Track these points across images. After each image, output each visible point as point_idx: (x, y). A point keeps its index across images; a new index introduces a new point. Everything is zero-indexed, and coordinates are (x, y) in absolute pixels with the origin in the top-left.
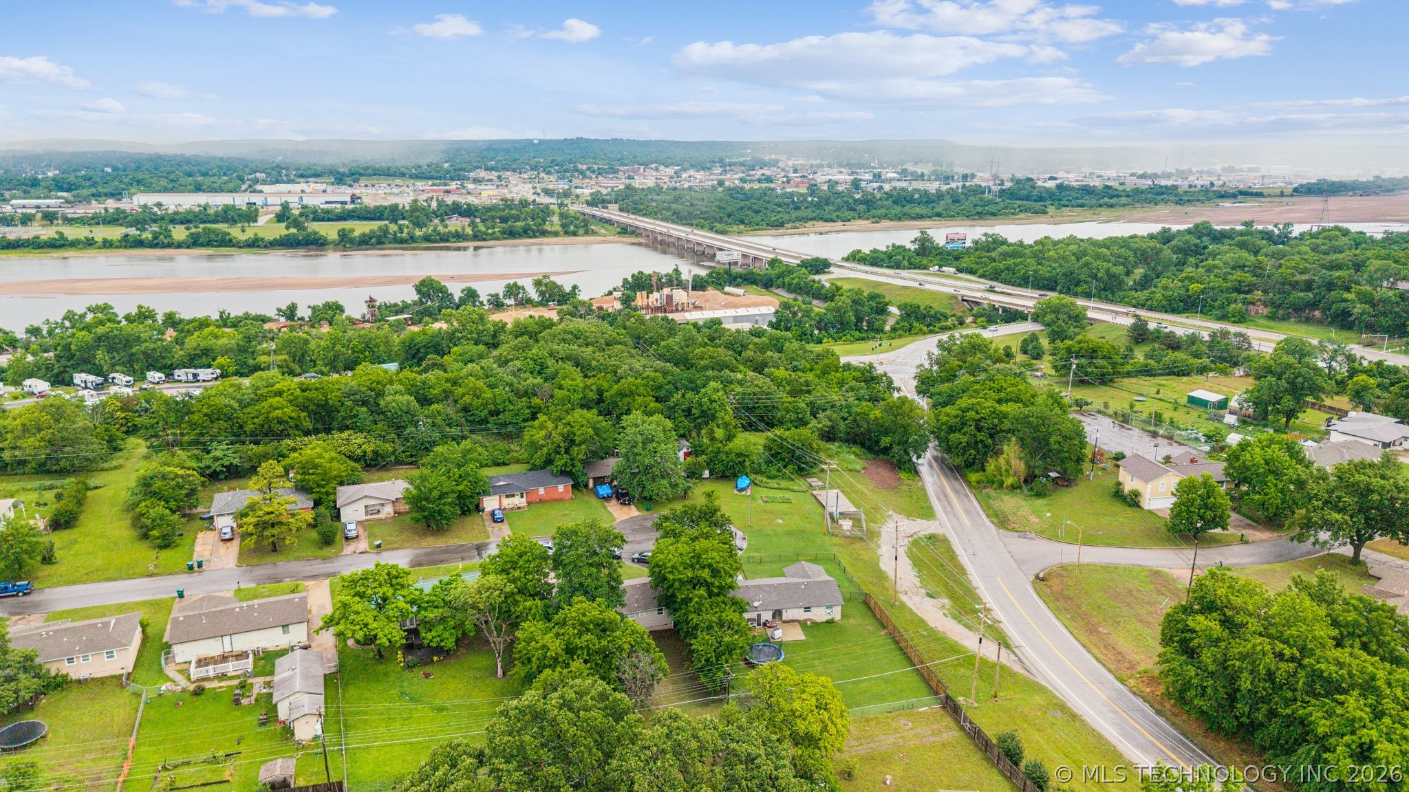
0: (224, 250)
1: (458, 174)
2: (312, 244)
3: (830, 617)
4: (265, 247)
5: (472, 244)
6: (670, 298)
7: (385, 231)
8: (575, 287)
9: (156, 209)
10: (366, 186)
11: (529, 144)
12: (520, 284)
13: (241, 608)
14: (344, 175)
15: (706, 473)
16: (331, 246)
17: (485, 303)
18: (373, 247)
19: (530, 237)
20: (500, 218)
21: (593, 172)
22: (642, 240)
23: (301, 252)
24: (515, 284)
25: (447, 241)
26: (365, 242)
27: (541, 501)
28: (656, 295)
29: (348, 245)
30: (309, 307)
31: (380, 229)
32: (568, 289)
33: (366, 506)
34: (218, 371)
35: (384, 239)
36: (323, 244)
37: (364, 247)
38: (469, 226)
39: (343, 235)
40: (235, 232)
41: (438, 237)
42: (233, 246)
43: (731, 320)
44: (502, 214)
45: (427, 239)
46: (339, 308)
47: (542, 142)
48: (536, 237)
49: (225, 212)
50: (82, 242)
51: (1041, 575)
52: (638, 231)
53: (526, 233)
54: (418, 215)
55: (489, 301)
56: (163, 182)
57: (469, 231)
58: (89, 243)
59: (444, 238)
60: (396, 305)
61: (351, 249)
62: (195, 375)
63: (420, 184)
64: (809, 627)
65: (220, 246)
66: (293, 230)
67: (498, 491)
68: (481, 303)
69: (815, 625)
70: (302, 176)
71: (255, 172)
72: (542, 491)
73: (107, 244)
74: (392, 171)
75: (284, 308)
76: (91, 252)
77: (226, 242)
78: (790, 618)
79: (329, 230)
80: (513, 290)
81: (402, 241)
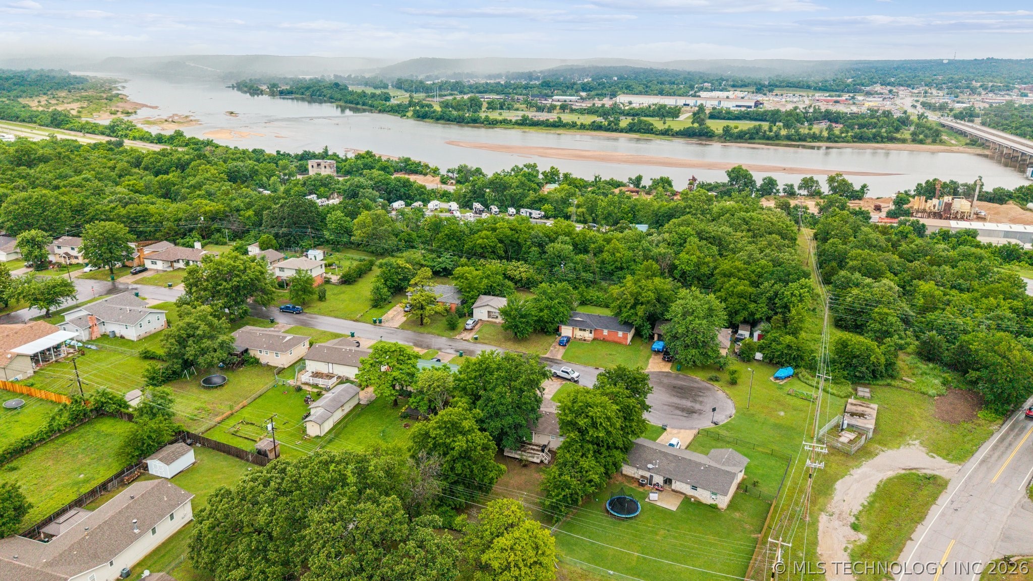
0: (646, 136)
1: (854, 89)
2: (704, 135)
3: (714, 503)
4: (673, 135)
5: (824, 145)
6: (948, 206)
7: (758, 130)
8: (864, 186)
9: (621, 106)
10: (777, 95)
11: (939, 63)
12: (815, 179)
13: (346, 350)
14: (764, 86)
15: (759, 356)
16: (716, 138)
17: (781, 191)
18: (746, 141)
19: (878, 142)
20: (858, 125)
21: (985, 89)
22: (987, 152)
23: (694, 141)
24: (811, 179)
25: (805, 140)
26: (741, 137)
27: (604, 340)
28: (935, 201)
29: (728, 138)
30: (651, 179)
31: (755, 127)
32: (857, 187)
33: (489, 312)
34: (543, 213)
35: (754, 136)
36: (711, 136)
37: (739, 140)
38: (826, 129)
39: (727, 130)
40: (658, 124)
41: (797, 137)
42: (653, 133)
43: (1002, 234)
44: (861, 121)
45: (788, 138)
46: (669, 183)
47: (951, 62)
48: (884, 142)
49: (659, 109)
50: (570, 125)
51: (1013, 560)
52: (987, 144)
53: (876, 138)
54: (792, 118)
55: (784, 189)
56: (641, 88)
57: (825, 134)
58: (573, 126)
59: (802, 138)
60: (710, 184)
61: (729, 141)
62: (530, 214)
63: (818, 95)
64: (688, 502)
65: (645, 133)
66: (696, 125)
67: (574, 324)
68: (778, 191)
69: (699, 503)
70: (733, 86)
71: (705, 82)
72: (605, 332)
73: (583, 127)
74: (801, 84)
75: (634, 178)
76: (572, 132)
77: (649, 130)
78: (678, 489)
79: (717, 126)
80: (808, 183)
81: (769, 138)
